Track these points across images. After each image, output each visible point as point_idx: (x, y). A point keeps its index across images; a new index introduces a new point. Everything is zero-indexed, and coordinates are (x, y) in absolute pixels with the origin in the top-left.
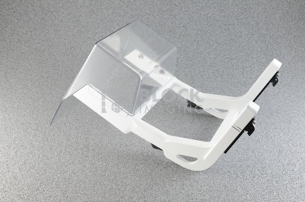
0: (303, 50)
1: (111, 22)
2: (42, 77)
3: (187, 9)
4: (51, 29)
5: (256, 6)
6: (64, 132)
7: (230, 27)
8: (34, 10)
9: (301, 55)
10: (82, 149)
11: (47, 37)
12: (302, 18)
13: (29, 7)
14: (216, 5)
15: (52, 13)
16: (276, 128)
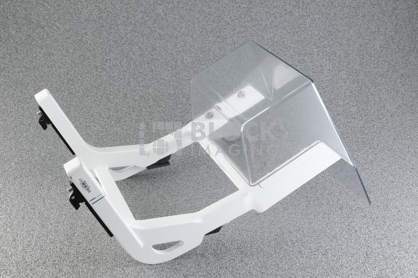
0: (414, 95)
1: (129, 44)
2: (21, 123)
3: (243, 29)
4: (40, 52)
5: (347, 28)
6: (39, 213)
7: (306, 58)
8: (16, 23)
9: (410, 104)
10: (62, 243)
11: (34, 64)
12: (415, 48)
13: (10, 18)
14: (286, 24)
15: (43, 28)
16: (365, 216)
